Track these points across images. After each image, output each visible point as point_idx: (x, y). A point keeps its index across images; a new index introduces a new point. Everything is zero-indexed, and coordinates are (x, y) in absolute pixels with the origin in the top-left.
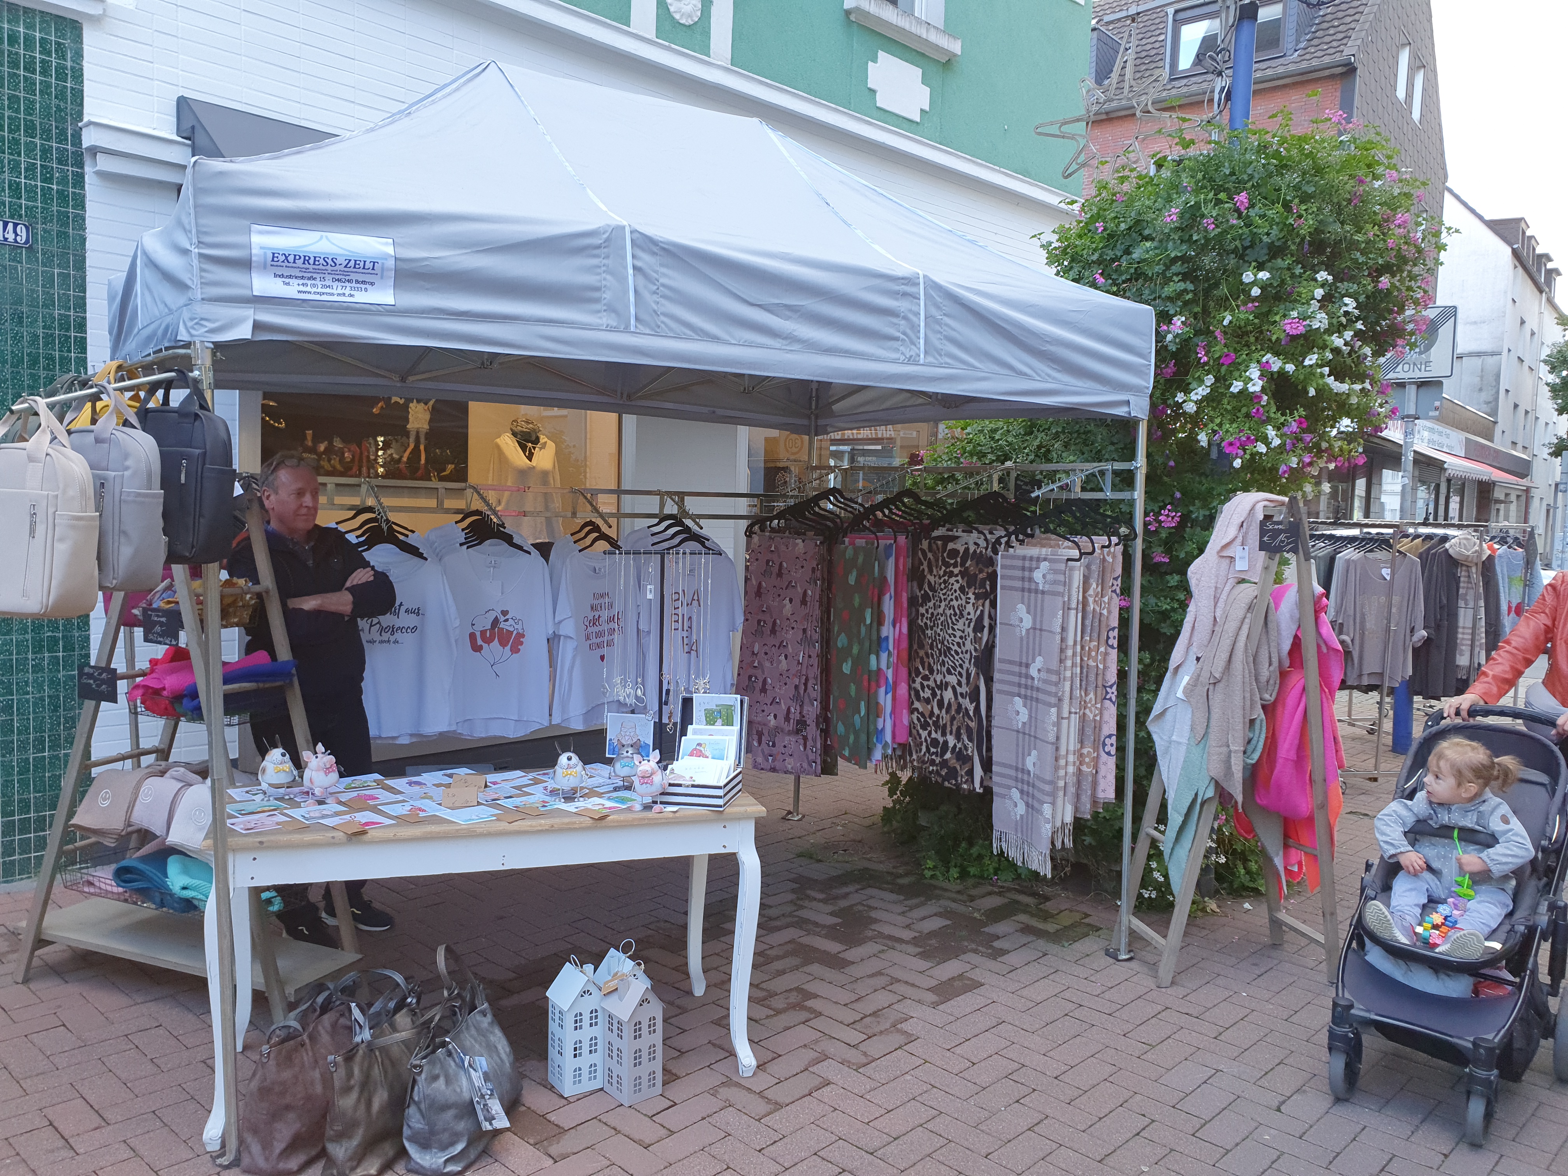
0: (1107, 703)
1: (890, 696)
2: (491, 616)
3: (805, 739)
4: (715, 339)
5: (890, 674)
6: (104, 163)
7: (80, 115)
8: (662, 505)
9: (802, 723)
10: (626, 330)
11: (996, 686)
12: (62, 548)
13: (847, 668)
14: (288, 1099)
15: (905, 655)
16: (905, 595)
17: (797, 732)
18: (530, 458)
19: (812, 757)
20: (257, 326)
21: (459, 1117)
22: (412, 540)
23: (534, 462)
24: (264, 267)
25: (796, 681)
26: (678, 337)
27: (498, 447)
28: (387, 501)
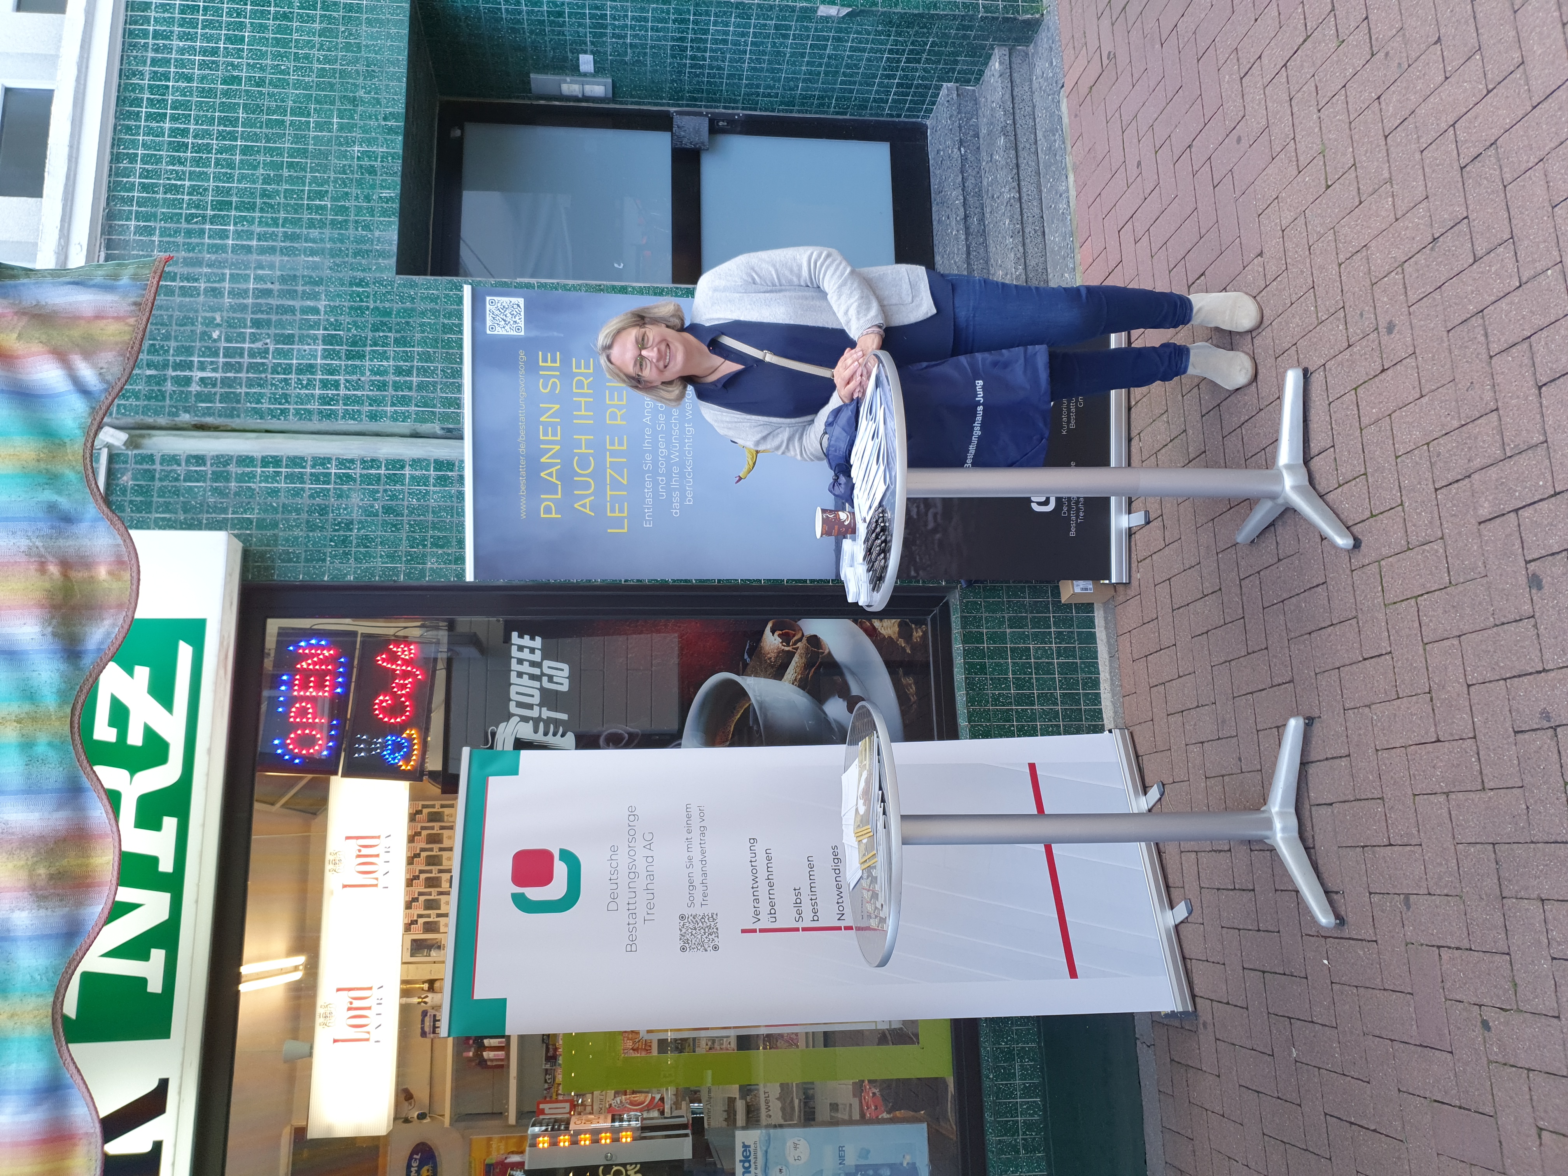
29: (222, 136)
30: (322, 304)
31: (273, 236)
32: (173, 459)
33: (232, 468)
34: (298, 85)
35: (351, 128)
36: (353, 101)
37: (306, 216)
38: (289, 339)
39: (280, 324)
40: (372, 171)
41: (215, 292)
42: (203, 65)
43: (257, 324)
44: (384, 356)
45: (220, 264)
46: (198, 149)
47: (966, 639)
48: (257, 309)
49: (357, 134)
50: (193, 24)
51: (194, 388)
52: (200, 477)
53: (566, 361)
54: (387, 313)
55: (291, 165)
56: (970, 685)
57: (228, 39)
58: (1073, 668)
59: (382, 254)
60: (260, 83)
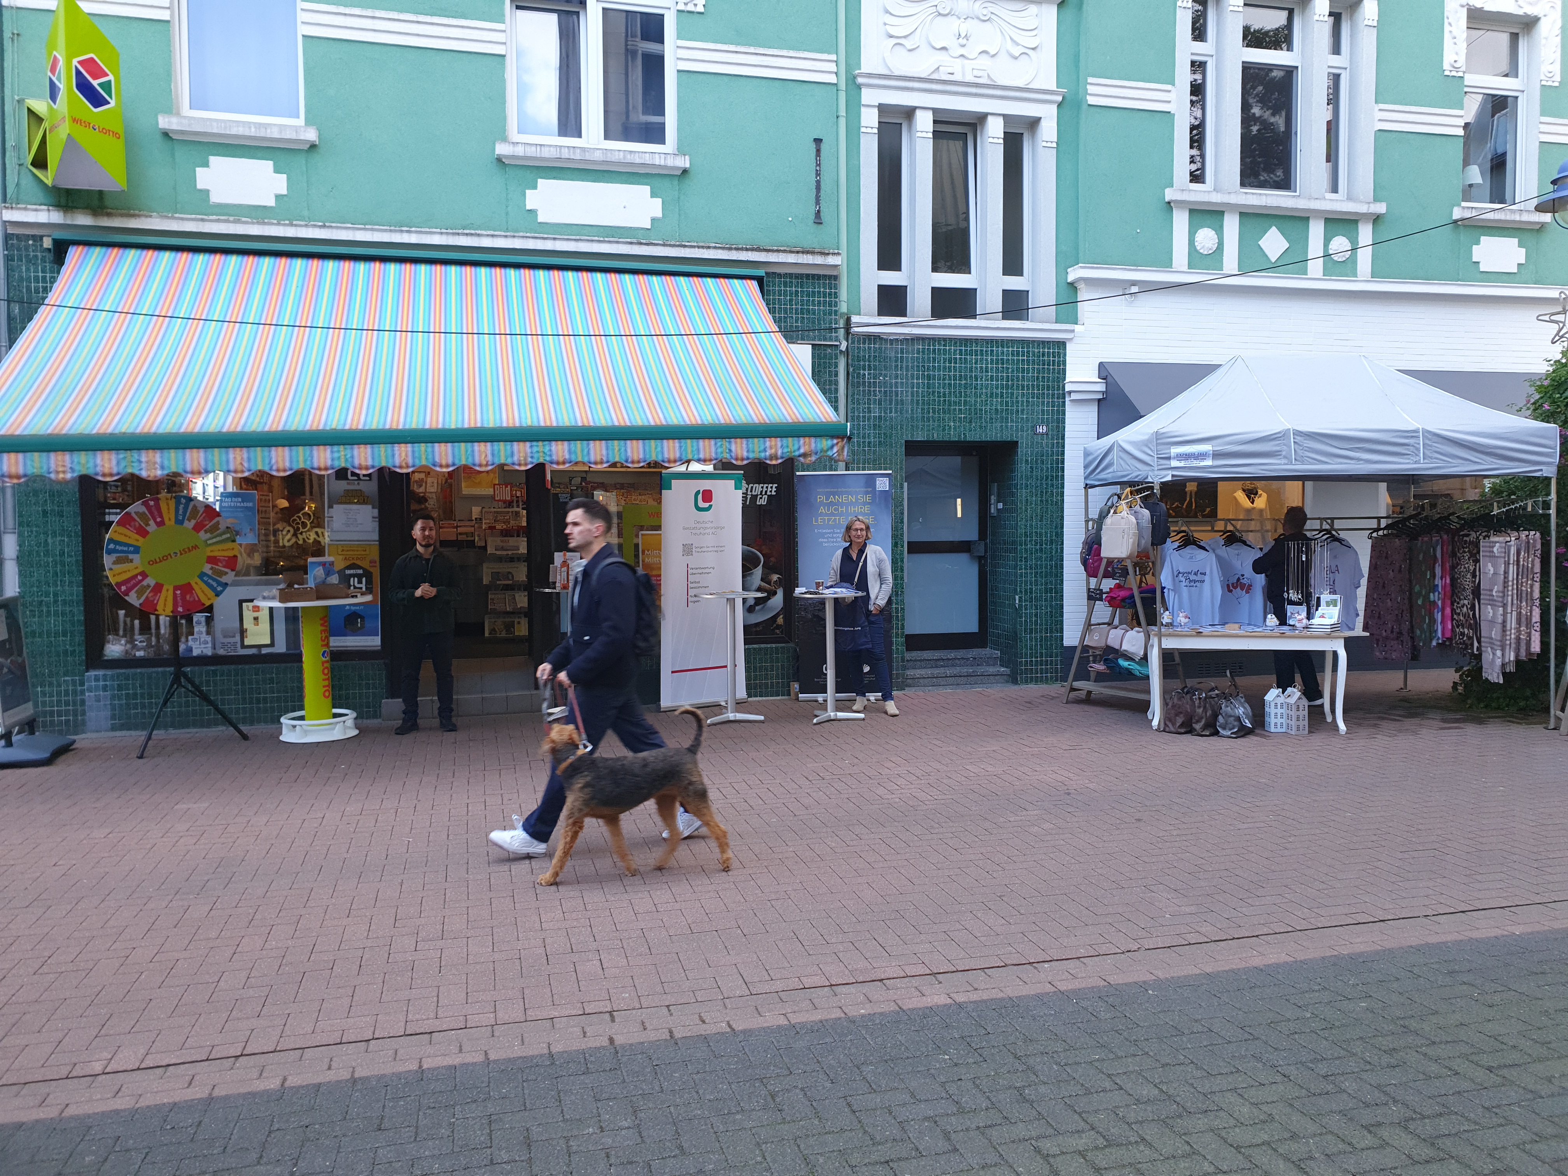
0: (1534, 607)
1: (1440, 614)
2: (1237, 577)
3: (1402, 641)
4: (1326, 463)
5: (1440, 603)
6: (1074, 396)
7: (1065, 379)
8: (1321, 524)
9: (1400, 633)
10: (1291, 464)
11: (1482, 601)
12: (1131, 540)
13: (1420, 602)
14: (1180, 710)
15: (1449, 594)
16: (1448, 565)
17: (1397, 638)
18: (1253, 503)
19: (1406, 650)
20: (1173, 476)
21: (1235, 720)
22: (1202, 544)
23: (1255, 505)
24: (1174, 458)
25: (1396, 612)
26: (1311, 464)
27: (1235, 498)
28: (1192, 528)
29: (955, 376)
30: (893, 414)
31: (918, 396)
32: (836, 366)
33: (833, 387)
34: (976, 401)
35: (960, 421)
36: (971, 422)
37: (926, 407)
38: (880, 404)
39: (885, 400)
40: (944, 430)
41: (897, 377)
42: (981, 368)
43: (885, 392)
44: (875, 437)
45: (907, 379)
46: (950, 368)
47: (776, 648)
48: (891, 392)
49: (958, 424)
50: (997, 363)
51: (862, 372)
52: (830, 376)
53: (869, 503)
54: (890, 437)
55: (945, 401)
56: (760, 649)
57: (992, 376)
58: (767, 688)
59: (912, 435)
60: (976, 388)
